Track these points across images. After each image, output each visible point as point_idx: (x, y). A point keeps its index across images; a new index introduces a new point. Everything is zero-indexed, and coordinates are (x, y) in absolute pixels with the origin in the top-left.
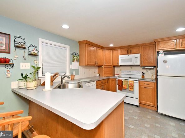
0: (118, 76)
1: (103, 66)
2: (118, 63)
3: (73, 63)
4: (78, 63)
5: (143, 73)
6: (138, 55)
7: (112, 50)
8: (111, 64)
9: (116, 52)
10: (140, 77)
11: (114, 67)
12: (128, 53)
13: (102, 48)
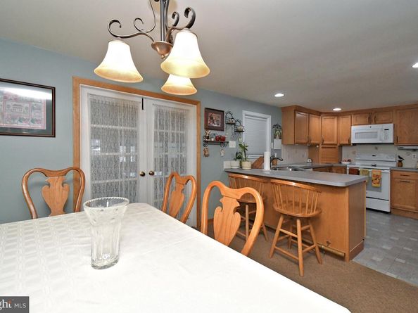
0: (348, 163)
1: (319, 145)
2: (349, 141)
3: (275, 140)
4: (280, 140)
5: (400, 157)
6: (390, 126)
7: (336, 118)
8: (335, 142)
9: (345, 121)
10: (394, 165)
11: (341, 146)
12: (370, 121)
13: (319, 114)
